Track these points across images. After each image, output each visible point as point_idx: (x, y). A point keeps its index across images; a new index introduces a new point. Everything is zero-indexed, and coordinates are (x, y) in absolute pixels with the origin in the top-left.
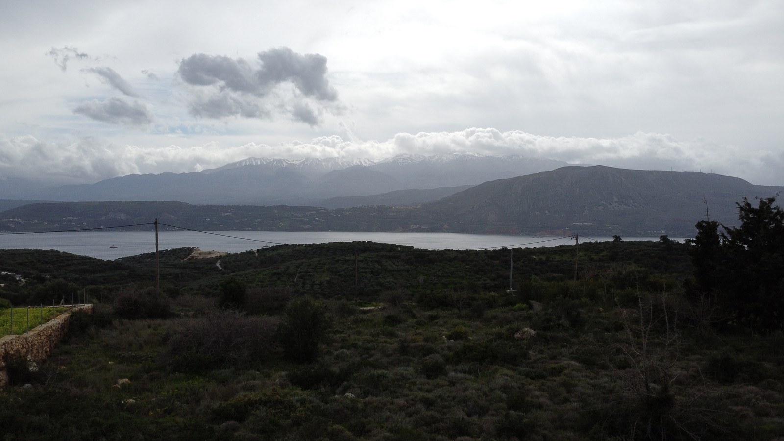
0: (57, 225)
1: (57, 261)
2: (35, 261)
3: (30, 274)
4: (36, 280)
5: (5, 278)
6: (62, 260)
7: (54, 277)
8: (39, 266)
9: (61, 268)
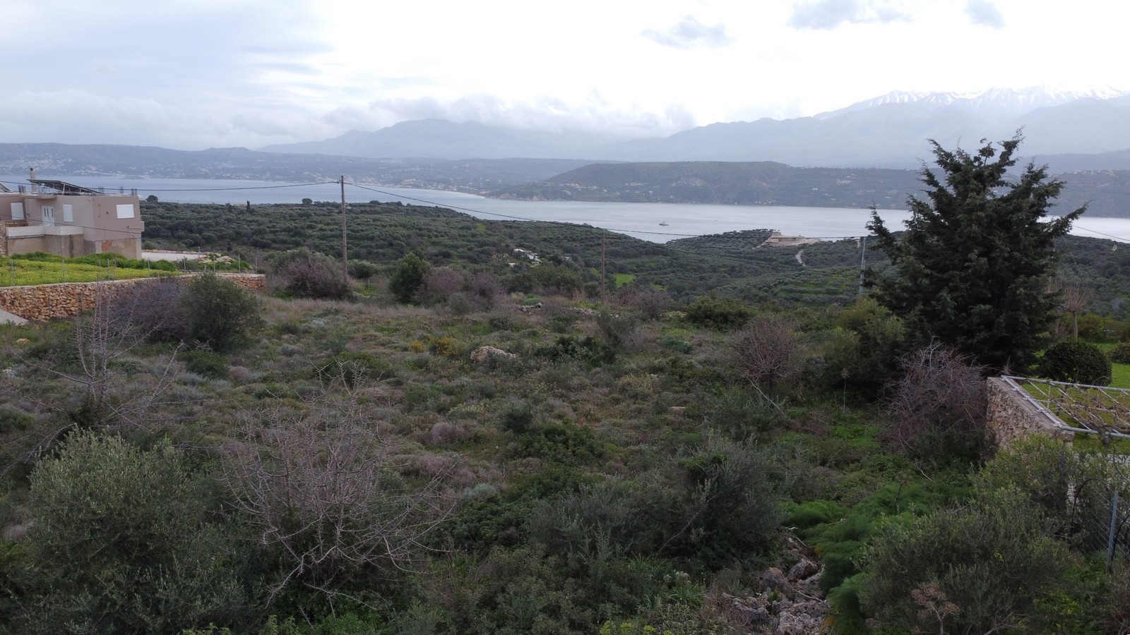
0: (618, 193)
1: (586, 238)
2: (561, 237)
3: (548, 253)
4: (551, 262)
5: (518, 256)
6: (593, 238)
7: (575, 259)
8: (565, 243)
9: (589, 248)
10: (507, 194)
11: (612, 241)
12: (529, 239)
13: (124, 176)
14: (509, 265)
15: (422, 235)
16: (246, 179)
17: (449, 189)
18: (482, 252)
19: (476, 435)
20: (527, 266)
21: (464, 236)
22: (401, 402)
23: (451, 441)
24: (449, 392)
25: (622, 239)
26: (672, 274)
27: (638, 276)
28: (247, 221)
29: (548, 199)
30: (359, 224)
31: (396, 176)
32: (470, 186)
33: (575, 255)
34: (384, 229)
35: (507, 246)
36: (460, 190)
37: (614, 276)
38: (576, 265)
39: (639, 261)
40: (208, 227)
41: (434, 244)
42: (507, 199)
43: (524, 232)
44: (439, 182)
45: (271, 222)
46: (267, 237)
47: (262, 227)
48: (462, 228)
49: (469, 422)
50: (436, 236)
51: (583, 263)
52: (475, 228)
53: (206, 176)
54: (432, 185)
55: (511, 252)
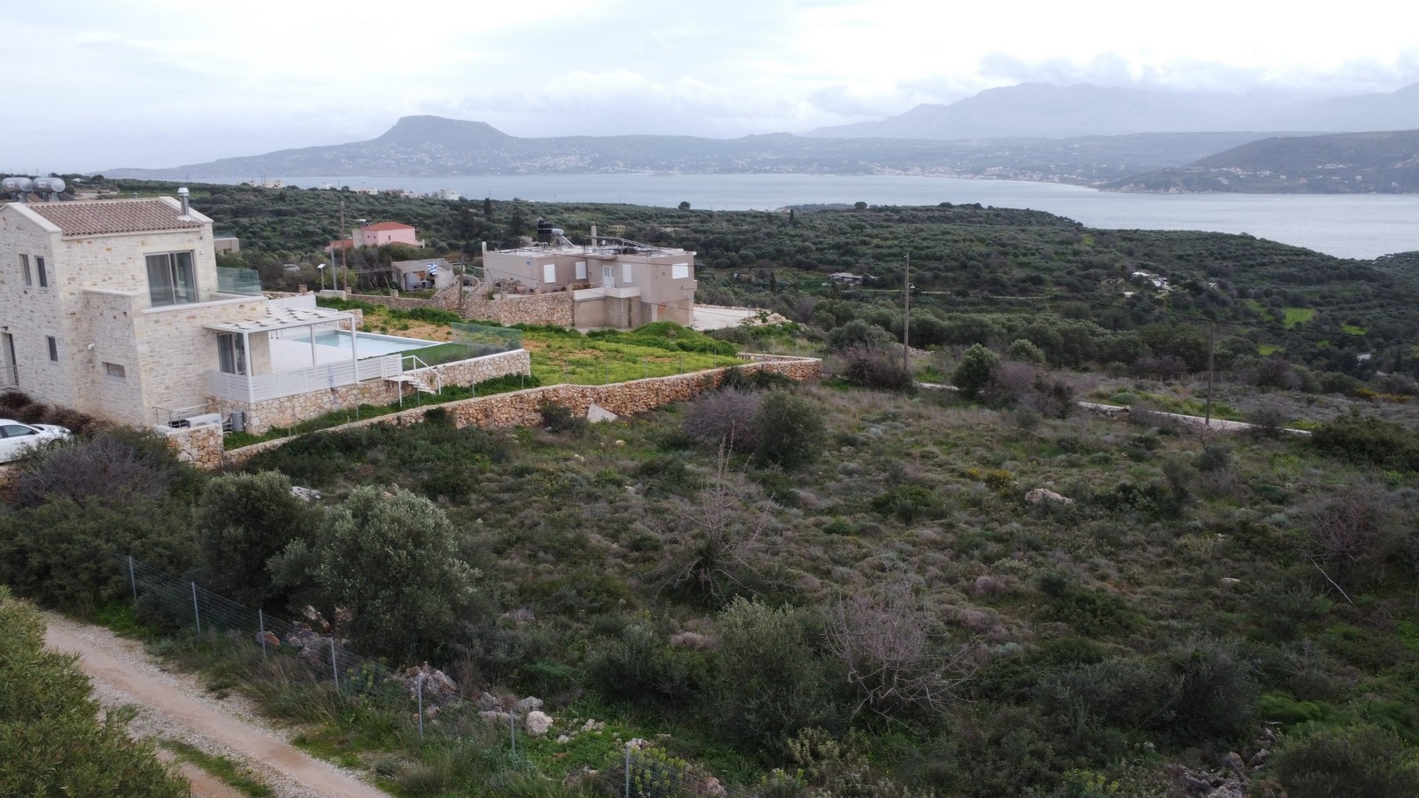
0: (1304, 181)
1: (1244, 255)
2: (1205, 253)
3: (1182, 278)
4: (1187, 290)
5: (1138, 282)
6: (1253, 254)
7: (1223, 287)
8: (1210, 262)
9: (1247, 269)
10: (1132, 185)
11: (1284, 258)
12: (1156, 255)
13: (652, 172)
14: (1123, 296)
15: (1005, 254)
16: (789, 172)
17: (1048, 180)
18: (1087, 277)
19: (1015, 591)
20: (1150, 297)
21: (1063, 254)
22: (951, 547)
23: (993, 596)
24: (998, 539)
25: (1301, 256)
26: (1378, 310)
27: (1321, 311)
28: (791, 236)
29: (1192, 191)
30: (925, 239)
31: (975, 164)
32: (1079, 175)
33: (1224, 280)
34: (957, 245)
35: (1123, 268)
36: (1063, 181)
37: (1283, 311)
38: (1224, 296)
39: (1325, 289)
40: (746, 244)
41: (1021, 265)
42: (1131, 191)
43: (1149, 246)
44: (1035, 170)
45: (817, 237)
46: (812, 256)
47: (807, 243)
48: (1061, 243)
49: (1011, 577)
50: (1025, 255)
51: (1235, 292)
52: (1079, 241)
53: (743, 170)
54: (1024, 174)
55: (1128, 277)
